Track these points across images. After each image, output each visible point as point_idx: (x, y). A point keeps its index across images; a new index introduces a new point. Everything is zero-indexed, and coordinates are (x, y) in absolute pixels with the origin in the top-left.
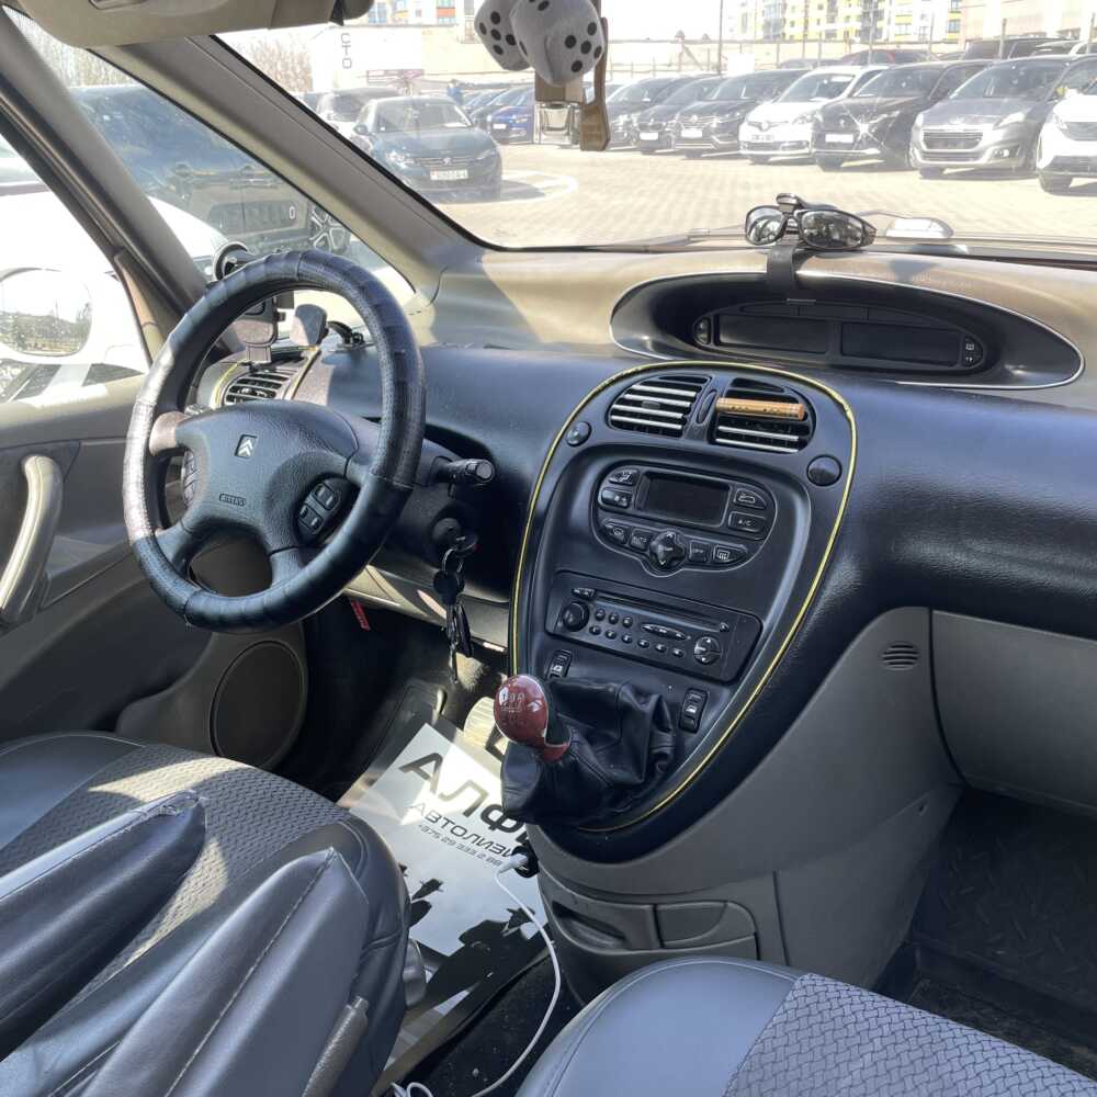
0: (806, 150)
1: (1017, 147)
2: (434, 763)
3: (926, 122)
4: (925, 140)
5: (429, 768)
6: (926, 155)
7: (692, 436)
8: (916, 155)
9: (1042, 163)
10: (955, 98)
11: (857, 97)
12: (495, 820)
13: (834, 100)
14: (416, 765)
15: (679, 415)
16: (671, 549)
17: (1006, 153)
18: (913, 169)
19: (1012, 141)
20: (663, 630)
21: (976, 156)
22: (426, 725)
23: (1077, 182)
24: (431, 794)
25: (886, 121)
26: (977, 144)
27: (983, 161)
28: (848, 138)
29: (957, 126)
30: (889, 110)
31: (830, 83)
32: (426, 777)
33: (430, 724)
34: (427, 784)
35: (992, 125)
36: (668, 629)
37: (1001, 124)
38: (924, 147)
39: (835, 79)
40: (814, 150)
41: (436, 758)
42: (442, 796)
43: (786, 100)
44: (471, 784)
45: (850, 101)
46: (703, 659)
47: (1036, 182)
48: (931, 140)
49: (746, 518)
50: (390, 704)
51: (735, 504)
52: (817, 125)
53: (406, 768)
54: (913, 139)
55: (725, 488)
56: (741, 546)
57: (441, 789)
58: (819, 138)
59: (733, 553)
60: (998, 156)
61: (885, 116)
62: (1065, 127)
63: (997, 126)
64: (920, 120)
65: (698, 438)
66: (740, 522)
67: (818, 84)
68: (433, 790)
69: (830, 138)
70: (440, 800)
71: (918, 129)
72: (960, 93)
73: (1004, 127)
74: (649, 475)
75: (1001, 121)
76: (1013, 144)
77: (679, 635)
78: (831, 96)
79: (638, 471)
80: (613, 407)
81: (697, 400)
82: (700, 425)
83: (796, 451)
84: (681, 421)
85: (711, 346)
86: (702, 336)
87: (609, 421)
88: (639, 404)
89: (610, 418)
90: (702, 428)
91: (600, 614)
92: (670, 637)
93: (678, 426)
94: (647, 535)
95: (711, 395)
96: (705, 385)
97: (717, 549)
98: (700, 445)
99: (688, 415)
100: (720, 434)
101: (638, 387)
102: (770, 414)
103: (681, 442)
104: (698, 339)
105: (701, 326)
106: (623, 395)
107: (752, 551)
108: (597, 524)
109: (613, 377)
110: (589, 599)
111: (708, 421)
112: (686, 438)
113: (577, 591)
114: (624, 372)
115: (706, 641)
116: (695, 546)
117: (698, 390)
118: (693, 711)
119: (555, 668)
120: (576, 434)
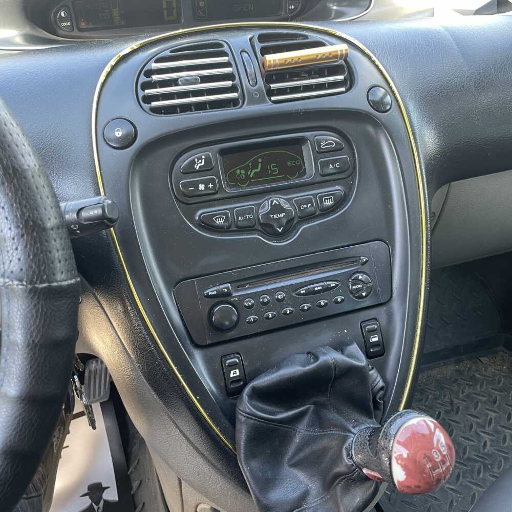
7: (252, 101)
15: (229, 83)
16: (283, 214)
20: (318, 288)
36: (322, 284)
46: (364, 294)
49: (333, 162)
51: (318, 153)
55: (302, 141)
59: (336, 196)
65: (261, 101)
66: (331, 166)
74: (223, 152)
77: (333, 285)
79: (211, 152)
80: (141, 94)
81: (233, 63)
82: (255, 88)
83: (343, 89)
84: (233, 89)
85: (76, 33)
86: (65, 24)
87: (148, 110)
88: (174, 82)
89: (145, 106)
90: (259, 90)
91: (249, 302)
92: (327, 289)
93: (235, 95)
94: (250, 211)
95: (245, 55)
96: (226, 48)
97: (321, 198)
98: (267, 107)
99: (237, 81)
100: (271, 93)
101: (155, 66)
102: (321, 59)
103: (247, 109)
104: (60, 28)
105: (63, 14)
106: (143, 79)
107: (351, 188)
108: (191, 220)
109: (113, 62)
110: (229, 294)
111: (260, 82)
112: (249, 104)
113: (212, 291)
114: (122, 54)
115: (357, 279)
116: (300, 203)
117: (224, 54)
118: (376, 339)
119: (232, 375)
120: (119, 134)
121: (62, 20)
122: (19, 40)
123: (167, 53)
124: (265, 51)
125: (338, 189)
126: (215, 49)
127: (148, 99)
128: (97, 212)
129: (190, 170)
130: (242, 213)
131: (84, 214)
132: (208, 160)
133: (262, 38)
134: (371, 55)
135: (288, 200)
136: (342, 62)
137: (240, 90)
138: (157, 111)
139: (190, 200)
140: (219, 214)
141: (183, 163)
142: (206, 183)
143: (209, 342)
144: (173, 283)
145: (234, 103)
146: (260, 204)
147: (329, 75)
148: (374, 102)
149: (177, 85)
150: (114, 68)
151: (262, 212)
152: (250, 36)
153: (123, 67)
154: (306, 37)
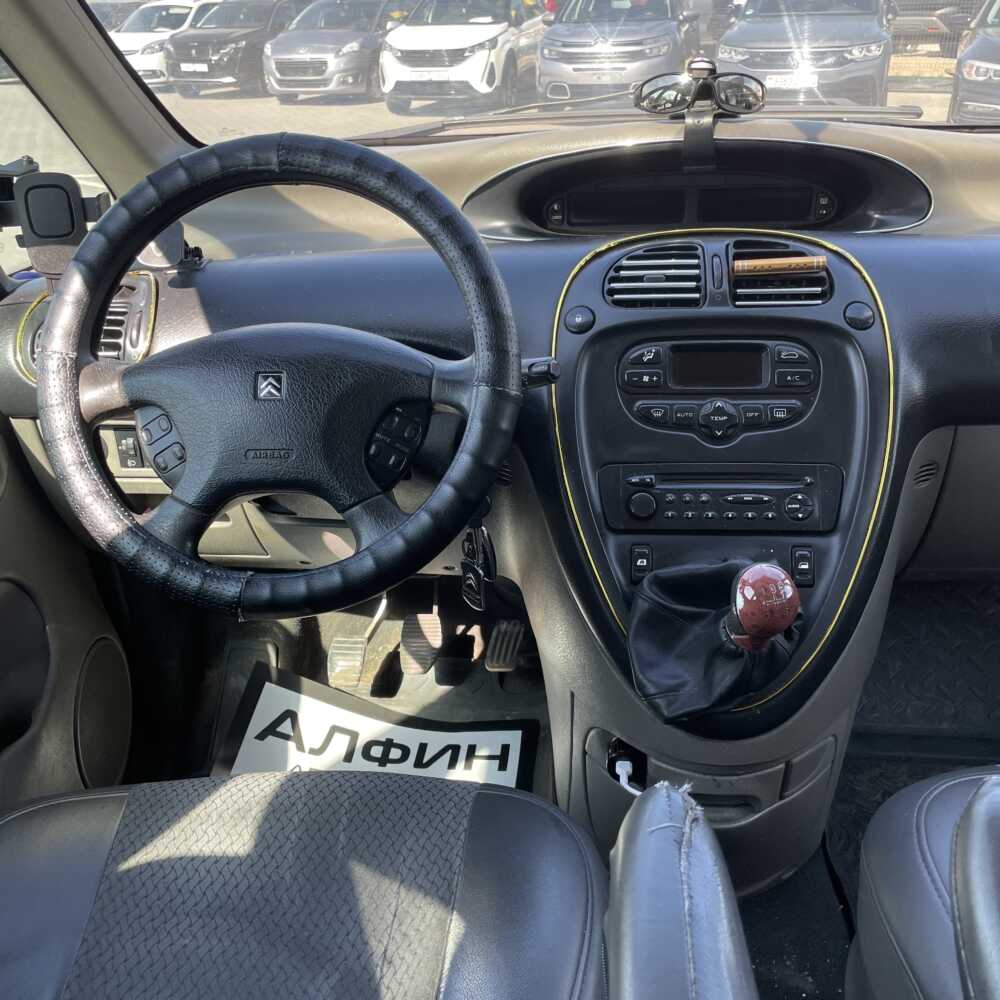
0: (162, 79)
1: (358, 74)
2: (289, 720)
3: (274, 51)
4: (277, 68)
5: (286, 727)
6: (280, 82)
7: (713, 303)
8: (272, 81)
9: (387, 88)
10: (293, 30)
11: (200, 28)
12: (379, 755)
13: (178, 31)
14: (271, 730)
15: (693, 284)
16: (725, 418)
17: (350, 80)
18: (272, 95)
19: (352, 69)
20: (748, 498)
21: (325, 82)
22: (267, 683)
23: (415, 104)
24: (300, 753)
25: (237, 50)
26: (324, 71)
27: (332, 87)
28: (203, 68)
29: (303, 55)
30: (236, 40)
31: (168, 14)
32: (286, 737)
33: (271, 681)
34: (291, 745)
35: (333, 55)
36: (753, 495)
37: (341, 53)
38: (278, 76)
39: (171, 11)
40: (172, 79)
41: (291, 715)
42: (313, 752)
43: (127, 31)
44: (334, 729)
45: (193, 32)
46: (800, 516)
47: (383, 105)
48: (283, 67)
49: (793, 374)
50: (212, 675)
51: (777, 362)
52: (169, 55)
53: (261, 736)
54: (266, 67)
55: (763, 348)
56: (794, 401)
57: (307, 745)
58: (174, 69)
59: (790, 410)
60: (344, 82)
61: (233, 45)
62: (399, 54)
63: (337, 54)
64: (268, 49)
65: (723, 303)
66: (789, 378)
67: (157, 15)
68: (300, 747)
69: (186, 67)
70: (312, 757)
71: (268, 57)
72: (298, 24)
73: (344, 55)
74: (674, 349)
75: (340, 50)
76: (354, 72)
77: (766, 499)
78: (174, 26)
79: (663, 347)
80: (607, 287)
81: (702, 267)
82: (719, 291)
83: (820, 302)
84: (696, 290)
85: (565, 227)
86: (556, 217)
87: (610, 302)
88: (640, 279)
89: (609, 298)
90: (722, 294)
91: (670, 497)
92: (758, 502)
93: (697, 295)
94: (691, 409)
95: (716, 260)
96: (700, 252)
97: (772, 409)
98: (727, 310)
99: (702, 283)
100: (737, 297)
101: (625, 262)
102: (795, 269)
103: (706, 310)
104: (551, 221)
105: (556, 207)
106: (612, 273)
107: (808, 404)
108: (630, 409)
109: (587, 257)
110: (651, 485)
111: (726, 286)
112: (709, 306)
113: (635, 480)
114: (598, 250)
115: (796, 498)
116: (747, 410)
117: (696, 257)
118: (806, 567)
119: (638, 563)
120: (579, 320)
121: (555, 212)
122: (507, 231)
123: (641, 252)
124: (737, 257)
125: (795, 402)
126: (688, 252)
127: (612, 292)
128: (544, 368)
129: (638, 361)
130: (682, 411)
131: (534, 369)
132: (657, 354)
133: (737, 245)
134: (862, 269)
135: (733, 405)
136: (824, 274)
137: (703, 292)
138: (618, 303)
139: (634, 390)
140: (658, 407)
141: (634, 354)
142: (651, 375)
143: (622, 527)
144: (599, 464)
145: (694, 303)
146: (702, 405)
147: (806, 287)
148: (851, 319)
149: (642, 281)
150: (588, 262)
151: (704, 411)
152: (726, 243)
153: (598, 261)
154: (787, 246)
